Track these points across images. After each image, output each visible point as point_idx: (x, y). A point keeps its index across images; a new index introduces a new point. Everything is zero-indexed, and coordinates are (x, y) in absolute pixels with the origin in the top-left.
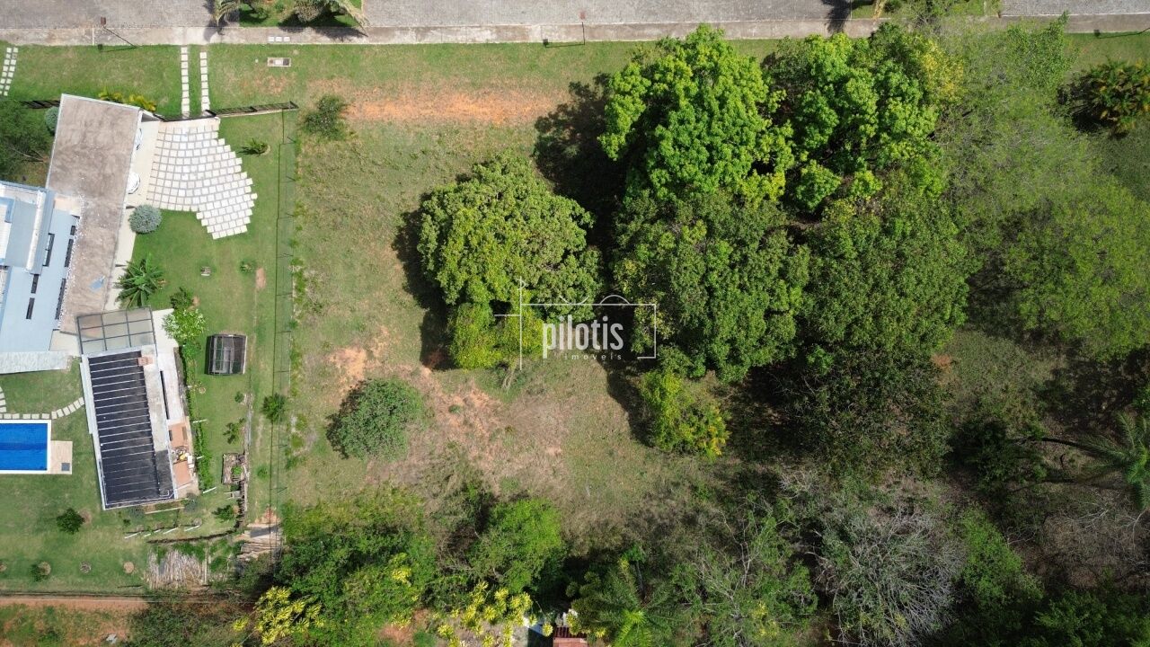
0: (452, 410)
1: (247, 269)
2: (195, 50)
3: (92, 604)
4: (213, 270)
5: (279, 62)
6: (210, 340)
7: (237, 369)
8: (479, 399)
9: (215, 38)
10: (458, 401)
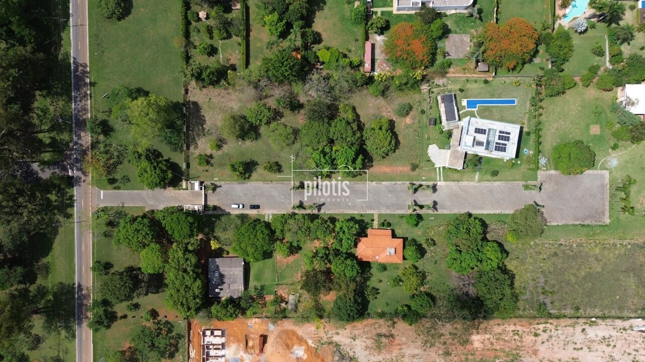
0: (389, 112)
1: (429, 139)
2: (440, 181)
3: (457, 75)
4: (435, 138)
5: (424, 178)
6: (435, 125)
7: (430, 119)
8: (384, 114)
9: (436, 183)
10: (388, 114)
